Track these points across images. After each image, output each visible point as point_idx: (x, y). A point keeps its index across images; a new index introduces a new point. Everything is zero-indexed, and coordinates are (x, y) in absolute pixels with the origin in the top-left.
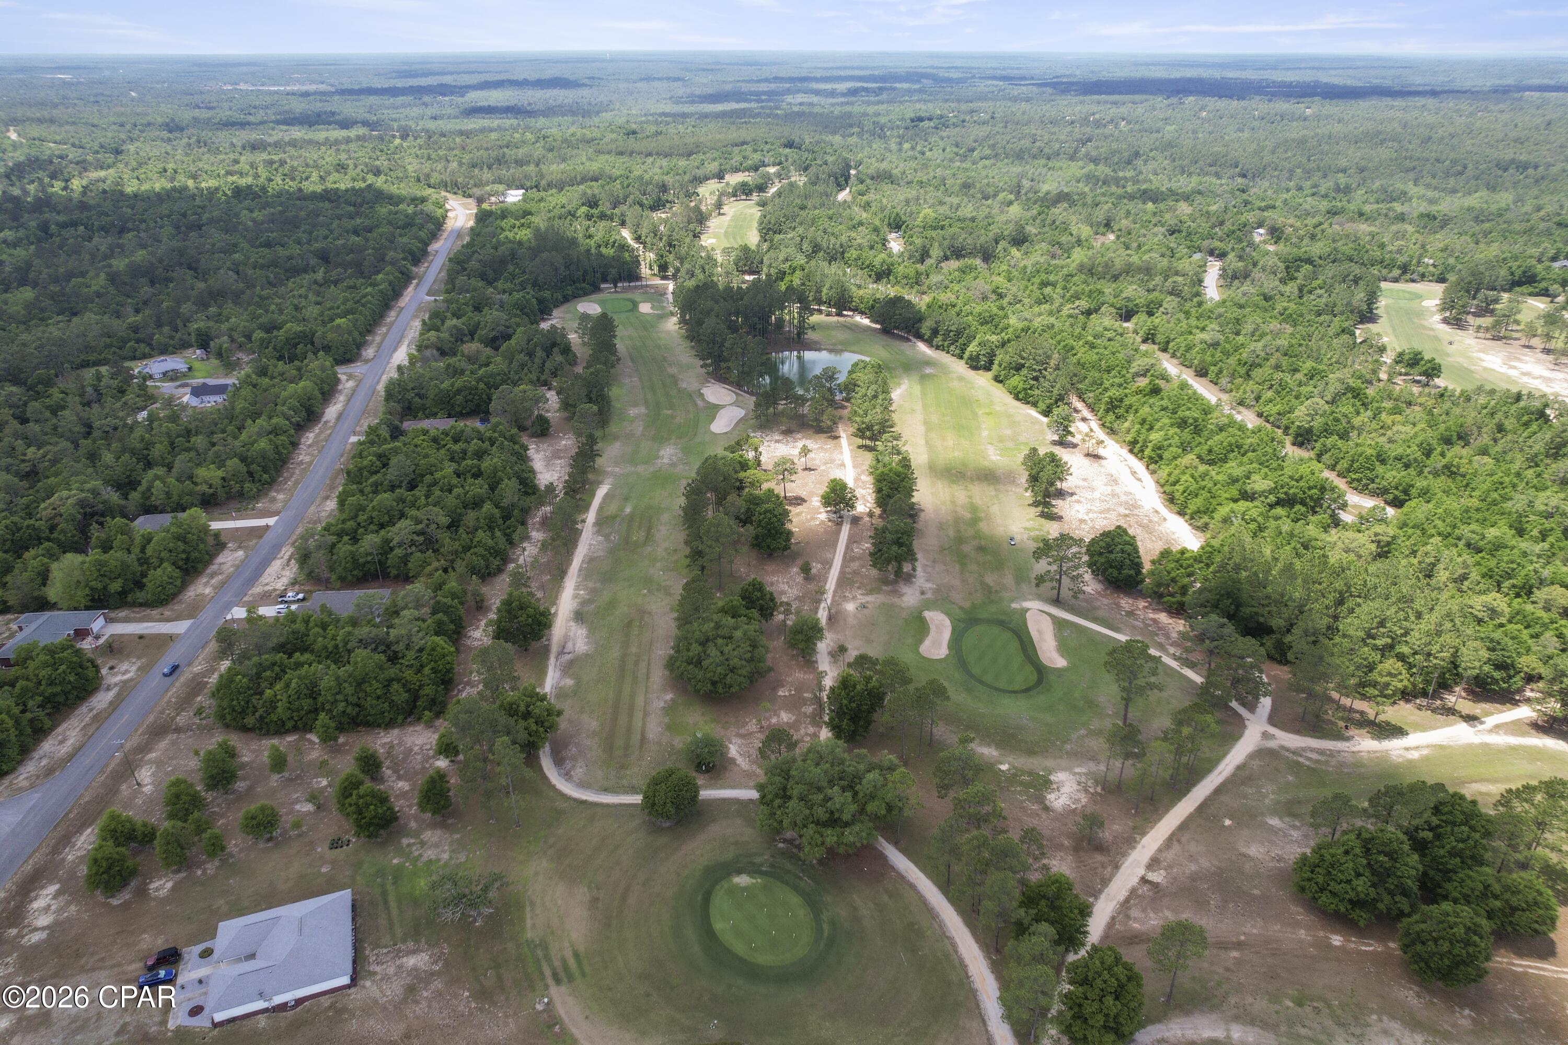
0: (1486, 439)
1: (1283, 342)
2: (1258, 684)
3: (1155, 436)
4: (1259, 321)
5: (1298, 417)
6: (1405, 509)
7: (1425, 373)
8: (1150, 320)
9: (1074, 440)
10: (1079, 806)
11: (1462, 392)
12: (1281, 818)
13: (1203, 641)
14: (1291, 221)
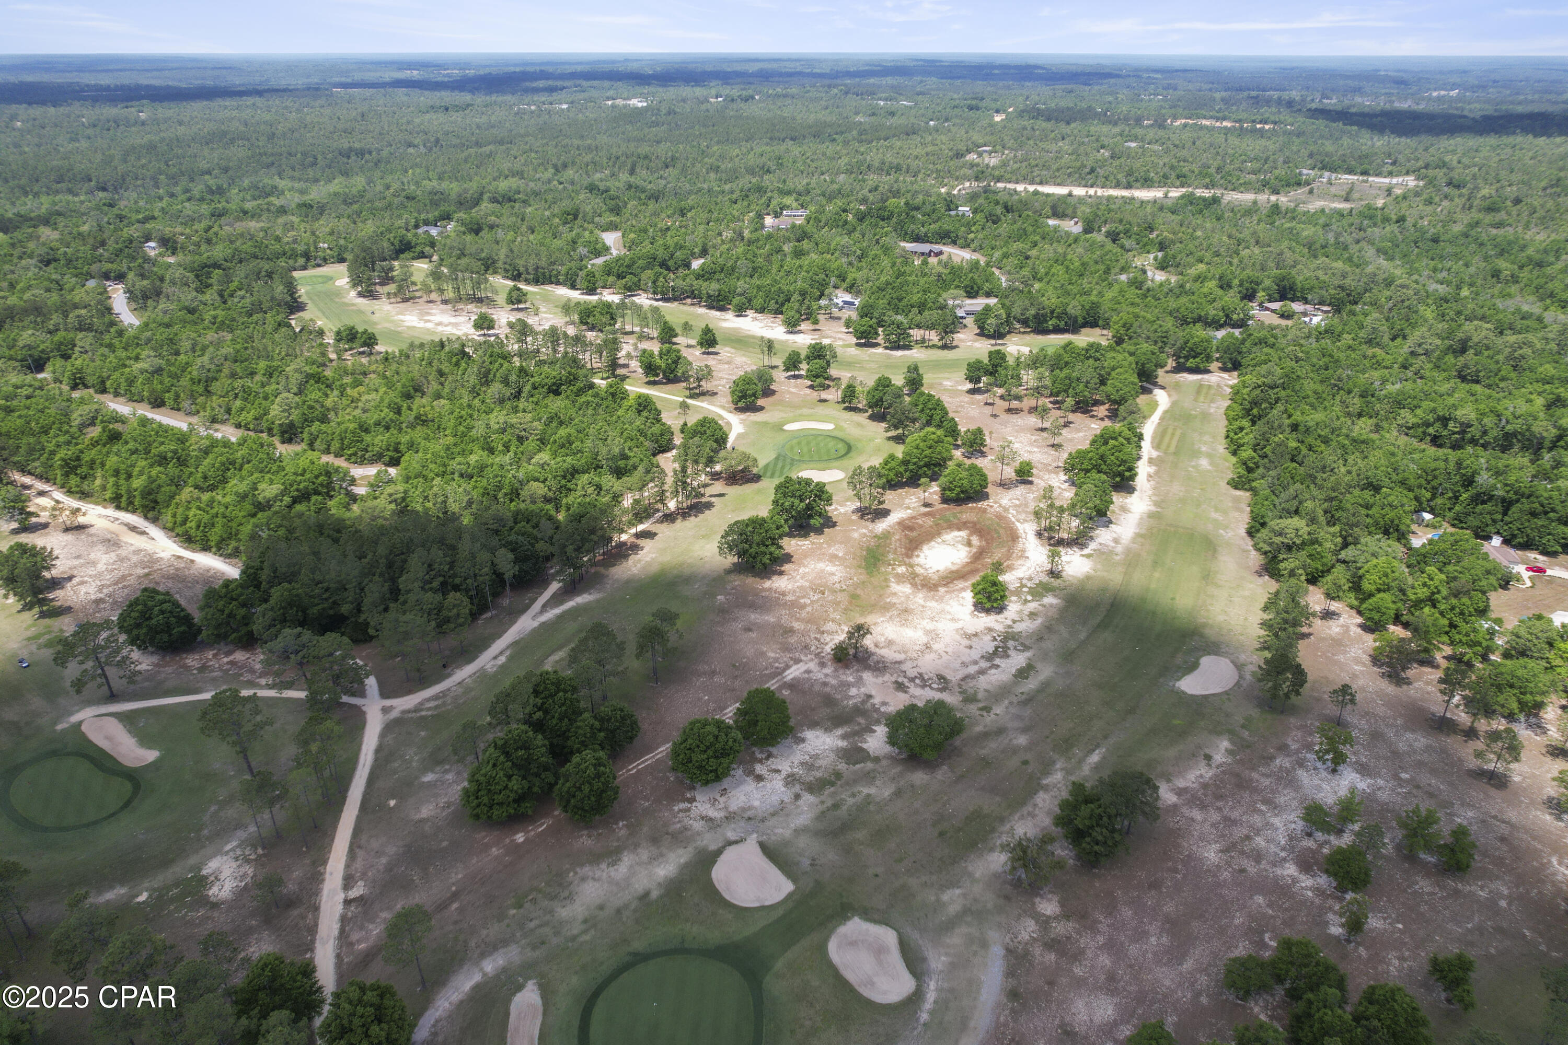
0: (435, 386)
1: (227, 350)
2: (357, 669)
3: (138, 483)
4: (193, 335)
5: (275, 416)
6: (403, 465)
7: (365, 344)
8: (68, 364)
9: (42, 520)
10: (249, 879)
11: (401, 351)
12: (433, 771)
13: (288, 658)
14: (179, 229)
